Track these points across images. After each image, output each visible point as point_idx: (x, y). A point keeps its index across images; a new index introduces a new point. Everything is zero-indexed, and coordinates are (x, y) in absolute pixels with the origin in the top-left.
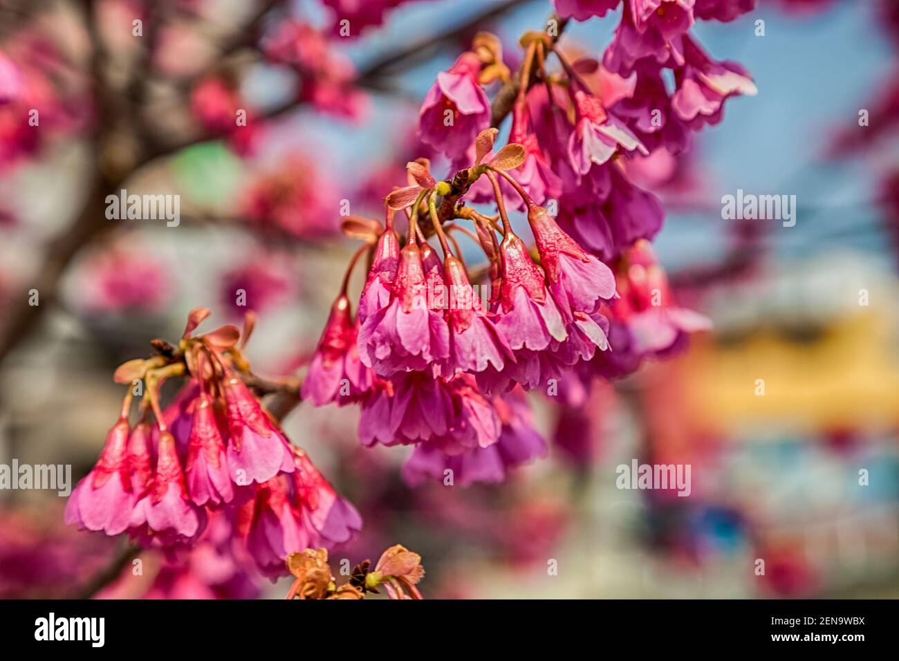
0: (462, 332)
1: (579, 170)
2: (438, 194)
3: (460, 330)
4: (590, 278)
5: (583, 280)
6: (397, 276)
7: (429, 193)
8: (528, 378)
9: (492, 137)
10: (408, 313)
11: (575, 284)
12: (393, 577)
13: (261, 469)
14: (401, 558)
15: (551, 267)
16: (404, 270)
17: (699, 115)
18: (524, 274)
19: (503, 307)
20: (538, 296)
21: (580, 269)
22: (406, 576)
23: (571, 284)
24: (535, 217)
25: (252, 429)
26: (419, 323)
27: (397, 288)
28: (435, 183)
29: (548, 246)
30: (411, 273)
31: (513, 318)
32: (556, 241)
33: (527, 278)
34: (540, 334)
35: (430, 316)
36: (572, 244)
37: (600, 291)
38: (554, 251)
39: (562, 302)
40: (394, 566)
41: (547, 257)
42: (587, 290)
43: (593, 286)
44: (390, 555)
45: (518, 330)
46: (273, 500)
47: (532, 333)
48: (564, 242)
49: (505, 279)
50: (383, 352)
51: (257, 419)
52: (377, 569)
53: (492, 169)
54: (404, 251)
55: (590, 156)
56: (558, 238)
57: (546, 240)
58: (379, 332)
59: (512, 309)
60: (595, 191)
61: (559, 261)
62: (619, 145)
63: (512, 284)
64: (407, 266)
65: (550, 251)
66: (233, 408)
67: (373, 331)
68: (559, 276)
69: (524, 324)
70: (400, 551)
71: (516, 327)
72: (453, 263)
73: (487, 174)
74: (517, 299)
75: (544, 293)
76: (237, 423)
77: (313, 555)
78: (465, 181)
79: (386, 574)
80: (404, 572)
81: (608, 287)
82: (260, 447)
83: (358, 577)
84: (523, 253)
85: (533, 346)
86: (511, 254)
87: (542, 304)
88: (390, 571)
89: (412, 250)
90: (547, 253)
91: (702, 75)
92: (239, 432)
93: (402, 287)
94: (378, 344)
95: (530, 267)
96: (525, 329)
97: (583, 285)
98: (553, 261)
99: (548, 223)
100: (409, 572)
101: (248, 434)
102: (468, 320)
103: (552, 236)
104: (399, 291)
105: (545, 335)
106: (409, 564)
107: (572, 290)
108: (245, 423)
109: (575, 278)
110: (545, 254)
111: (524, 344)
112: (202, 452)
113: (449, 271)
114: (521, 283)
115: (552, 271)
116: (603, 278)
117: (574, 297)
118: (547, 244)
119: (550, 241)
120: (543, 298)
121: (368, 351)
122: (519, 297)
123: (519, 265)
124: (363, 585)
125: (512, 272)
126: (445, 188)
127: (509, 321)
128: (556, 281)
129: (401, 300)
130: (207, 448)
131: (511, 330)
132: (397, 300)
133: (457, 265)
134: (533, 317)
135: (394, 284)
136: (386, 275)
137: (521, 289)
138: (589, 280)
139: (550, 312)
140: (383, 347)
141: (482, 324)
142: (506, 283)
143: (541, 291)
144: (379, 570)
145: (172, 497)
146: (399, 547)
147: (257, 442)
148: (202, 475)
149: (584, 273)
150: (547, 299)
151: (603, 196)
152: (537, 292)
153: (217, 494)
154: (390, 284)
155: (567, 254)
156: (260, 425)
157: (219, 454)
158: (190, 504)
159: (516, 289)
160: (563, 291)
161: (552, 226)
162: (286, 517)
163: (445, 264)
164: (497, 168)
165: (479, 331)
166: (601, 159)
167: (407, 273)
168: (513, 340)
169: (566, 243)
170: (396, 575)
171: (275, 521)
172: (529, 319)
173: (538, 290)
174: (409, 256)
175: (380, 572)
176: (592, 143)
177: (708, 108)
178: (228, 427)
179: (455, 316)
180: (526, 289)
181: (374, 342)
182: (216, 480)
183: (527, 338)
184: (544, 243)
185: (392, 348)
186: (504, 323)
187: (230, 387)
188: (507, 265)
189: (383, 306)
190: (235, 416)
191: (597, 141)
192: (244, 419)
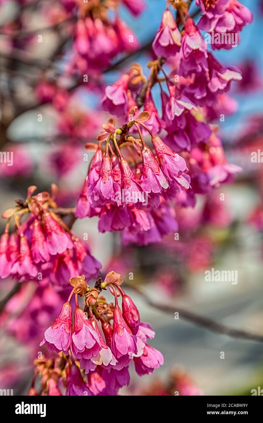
0: (128, 188)
1: (171, 118)
2: (117, 134)
3: (127, 188)
4: (176, 163)
5: (173, 164)
6: (101, 168)
7: (113, 134)
8: (154, 203)
9: (135, 110)
10: (105, 183)
11: (170, 166)
12: (111, 283)
13: (60, 248)
14: (113, 276)
15: (161, 160)
16: (104, 166)
17: (219, 90)
18: (151, 163)
19: (143, 176)
20: (156, 172)
21: (172, 160)
22: (116, 283)
23: (169, 166)
24: (154, 140)
25: (56, 233)
26: (109, 187)
27: (101, 173)
28: (115, 130)
29: (160, 151)
30: (106, 166)
31: (147, 181)
32: (162, 150)
33: (152, 165)
34: (157, 186)
35: (113, 184)
36: (169, 150)
37: (180, 168)
38: (162, 153)
39: (166, 173)
40: (111, 279)
41: (159, 156)
42: (175, 168)
43: (177, 166)
44: (109, 275)
45: (149, 186)
46: (66, 260)
47: (154, 186)
48: (165, 149)
49: (143, 165)
50: (96, 198)
51: (57, 229)
52: (105, 281)
53: (137, 122)
54: (104, 158)
55: (174, 113)
56: (163, 148)
57: (159, 149)
58: (95, 190)
59: (147, 177)
60: (179, 125)
61: (164, 158)
62: (185, 108)
63: (146, 167)
64: (105, 164)
65: (160, 153)
66: (47, 225)
67: (92, 190)
68: (164, 163)
69: (151, 183)
70: (113, 273)
71: (148, 184)
72: (123, 161)
73: (135, 124)
74: (148, 174)
75: (159, 170)
76: (49, 231)
77: (80, 278)
78: (127, 128)
79: (108, 282)
80: (115, 281)
81: (183, 166)
82: (59, 240)
83: (98, 285)
84: (150, 155)
85: (155, 192)
86: (146, 156)
87: (158, 175)
88: (109, 281)
89: (107, 158)
90: (159, 154)
91: (219, 74)
92: (50, 234)
93: (103, 173)
94: (95, 195)
95: (153, 160)
96: (152, 185)
97: (173, 166)
98: (162, 157)
99: (159, 143)
100: (117, 281)
101: (54, 235)
102: (129, 184)
103: (161, 147)
104: (102, 174)
105: (159, 187)
106: (116, 278)
107: (169, 168)
108: (52, 230)
109: (170, 163)
110: (159, 155)
111: (152, 191)
112: (36, 243)
113: (122, 164)
114: (150, 167)
115: (162, 161)
116: (181, 163)
117: (170, 171)
118: (159, 150)
119: (160, 149)
120: (158, 172)
121: (91, 198)
122: (149, 173)
123: (149, 160)
124: (100, 288)
125: (146, 162)
126: (119, 131)
127: (146, 182)
128: (163, 165)
129: (102, 178)
130: (38, 241)
131: (147, 185)
132: (101, 178)
133: (125, 162)
134: (154, 180)
135: (100, 171)
136: (97, 168)
137: (150, 169)
138: (176, 164)
139: (161, 177)
140: (96, 196)
141: (135, 185)
142: (144, 167)
143: (158, 170)
144: (106, 281)
145: (27, 262)
146: (112, 272)
147: (57, 237)
148: (37, 252)
149: (174, 161)
150: (160, 172)
151: (183, 127)
152: (156, 170)
153: (43, 258)
154: (99, 171)
155: (167, 154)
156: (58, 231)
157: (43, 243)
158: (34, 264)
159: (148, 169)
160: (166, 169)
161: (161, 143)
162: (70, 265)
163: (120, 162)
164: (139, 122)
165: (134, 188)
166: (178, 114)
167: (105, 167)
168: (147, 190)
169: (167, 150)
170: (112, 283)
171: (66, 268)
172: (153, 181)
173: (157, 169)
174: (105, 160)
175: (106, 282)
176: (175, 107)
177: (222, 87)
178: (46, 232)
179: (125, 182)
180: (151, 169)
181: (93, 194)
182: (42, 253)
183: (153, 188)
184: (158, 150)
185: (100, 197)
186: (144, 183)
187: (46, 217)
188: (144, 160)
189: (96, 180)
190: (48, 228)
191: (177, 107)
192: (52, 229)
